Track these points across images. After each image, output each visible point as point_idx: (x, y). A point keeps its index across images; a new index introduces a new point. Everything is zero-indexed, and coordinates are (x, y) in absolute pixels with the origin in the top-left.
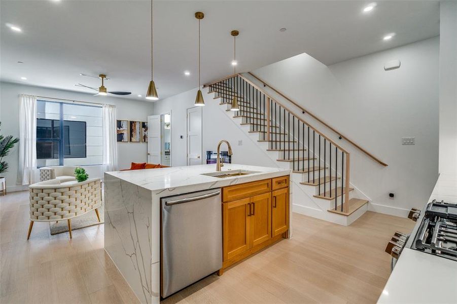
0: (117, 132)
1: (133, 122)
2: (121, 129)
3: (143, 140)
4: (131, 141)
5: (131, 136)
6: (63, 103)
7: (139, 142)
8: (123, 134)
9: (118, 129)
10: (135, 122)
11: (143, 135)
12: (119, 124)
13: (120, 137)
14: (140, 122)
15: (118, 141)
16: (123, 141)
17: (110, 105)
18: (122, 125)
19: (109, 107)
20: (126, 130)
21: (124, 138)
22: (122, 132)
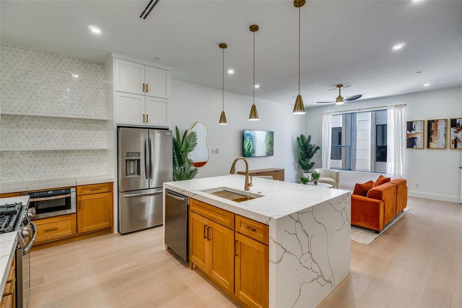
0: (407, 137)
1: (433, 121)
2: (413, 132)
3: (453, 146)
4: (428, 147)
5: (429, 140)
7: (445, 147)
8: (416, 138)
9: (408, 132)
10: (437, 121)
11: (453, 138)
12: (410, 126)
13: (411, 143)
14: (446, 120)
15: (407, 147)
16: (415, 147)
17: (397, 105)
18: (415, 127)
19: (395, 108)
20: (421, 133)
21: (417, 144)
22: (414, 136)
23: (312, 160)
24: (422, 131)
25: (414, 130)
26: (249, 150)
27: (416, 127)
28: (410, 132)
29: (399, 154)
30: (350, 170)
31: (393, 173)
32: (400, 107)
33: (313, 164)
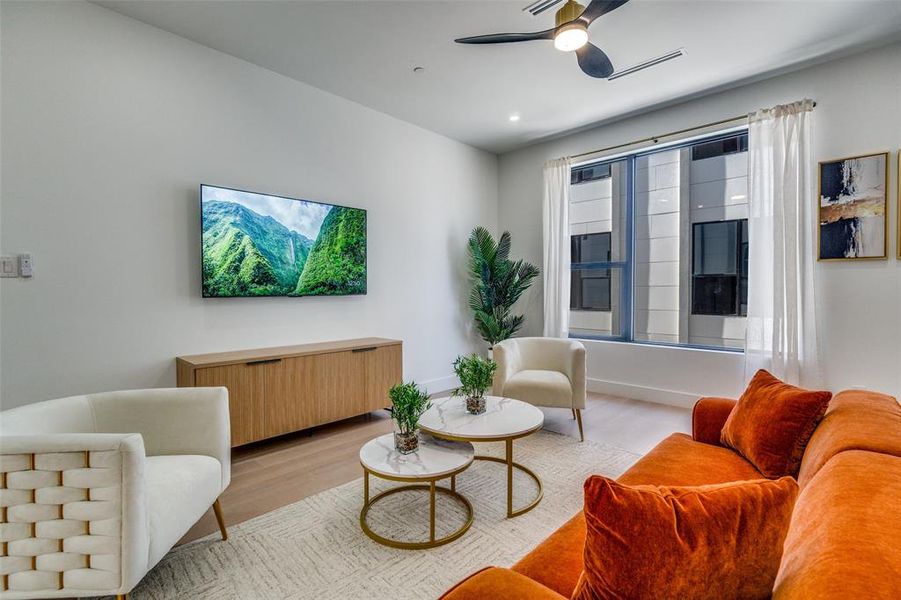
0: (821, 218)
2: (843, 200)
6: (635, 156)
8: (855, 221)
9: (826, 202)
12: (833, 178)
13: (837, 240)
15: (822, 257)
16: (851, 253)
17: (782, 107)
18: (850, 181)
19: (778, 116)
20: (878, 200)
21: (859, 241)
22: (850, 215)
23: (514, 311)
24: (881, 194)
25: (846, 193)
26: (237, 270)
27: (856, 181)
28: (834, 198)
29: (791, 281)
30: (626, 338)
31: (769, 347)
32: (795, 113)
33: (517, 321)
